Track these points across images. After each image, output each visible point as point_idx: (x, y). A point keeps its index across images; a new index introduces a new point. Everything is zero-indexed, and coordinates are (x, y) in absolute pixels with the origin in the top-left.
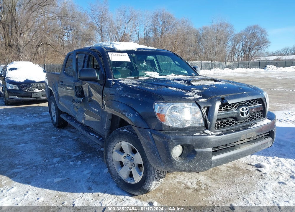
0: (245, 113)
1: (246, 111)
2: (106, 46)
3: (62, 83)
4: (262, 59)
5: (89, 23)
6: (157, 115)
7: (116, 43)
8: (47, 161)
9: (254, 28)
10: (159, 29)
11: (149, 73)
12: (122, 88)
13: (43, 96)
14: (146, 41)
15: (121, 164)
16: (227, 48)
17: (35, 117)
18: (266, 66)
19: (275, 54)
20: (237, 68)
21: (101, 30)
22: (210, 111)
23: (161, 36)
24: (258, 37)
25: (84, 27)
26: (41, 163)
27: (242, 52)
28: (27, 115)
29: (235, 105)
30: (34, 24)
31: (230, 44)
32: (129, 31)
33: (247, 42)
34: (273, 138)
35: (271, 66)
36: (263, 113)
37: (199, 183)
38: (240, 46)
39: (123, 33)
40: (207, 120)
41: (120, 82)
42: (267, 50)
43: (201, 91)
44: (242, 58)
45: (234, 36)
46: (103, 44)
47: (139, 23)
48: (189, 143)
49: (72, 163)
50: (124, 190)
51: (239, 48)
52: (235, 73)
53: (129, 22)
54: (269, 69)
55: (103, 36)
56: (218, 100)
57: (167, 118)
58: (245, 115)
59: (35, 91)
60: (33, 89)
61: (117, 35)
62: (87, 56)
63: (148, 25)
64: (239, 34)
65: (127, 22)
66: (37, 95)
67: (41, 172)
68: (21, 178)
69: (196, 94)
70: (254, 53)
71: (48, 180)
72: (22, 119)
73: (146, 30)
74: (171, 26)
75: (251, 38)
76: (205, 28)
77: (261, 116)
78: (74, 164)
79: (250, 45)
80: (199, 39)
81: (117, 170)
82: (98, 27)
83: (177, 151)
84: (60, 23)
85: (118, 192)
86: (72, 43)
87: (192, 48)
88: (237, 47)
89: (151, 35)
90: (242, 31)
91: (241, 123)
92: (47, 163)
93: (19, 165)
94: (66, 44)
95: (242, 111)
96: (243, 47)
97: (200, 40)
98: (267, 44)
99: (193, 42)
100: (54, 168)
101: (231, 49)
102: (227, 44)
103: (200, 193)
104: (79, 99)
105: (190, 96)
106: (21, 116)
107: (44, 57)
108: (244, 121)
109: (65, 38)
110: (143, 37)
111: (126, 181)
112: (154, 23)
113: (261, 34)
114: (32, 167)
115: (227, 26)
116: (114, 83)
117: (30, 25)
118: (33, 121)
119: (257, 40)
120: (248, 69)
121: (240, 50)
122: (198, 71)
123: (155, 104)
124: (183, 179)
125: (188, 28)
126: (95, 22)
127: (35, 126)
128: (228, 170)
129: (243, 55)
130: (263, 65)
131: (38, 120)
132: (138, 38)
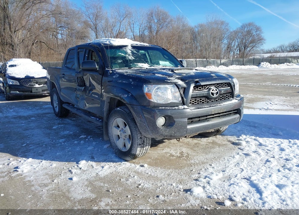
0: (215, 93)
1: (216, 92)
2: (104, 42)
3: (64, 76)
4: (257, 56)
5: (83, 20)
6: (145, 94)
7: (113, 39)
8: (54, 141)
9: (249, 26)
10: (155, 27)
11: (140, 65)
12: (118, 75)
13: (43, 90)
14: (142, 38)
15: (119, 137)
16: (223, 46)
17: (38, 110)
18: (260, 64)
19: (270, 51)
20: (232, 65)
21: (96, 28)
22: (186, 91)
23: (157, 33)
24: (253, 35)
25: (79, 25)
26: (49, 143)
27: (237, 49)
28: (29, 108)
29: (206, 87)
30: (28, 22)
31: (225, 41)
32: (124, 29)
33: (242, 40)
34: (240, 115)
35: (265, 63)
36: (231, 94)
37: (182, 153)
38: (235, 44)
39: (118, 31)
40: (184, 97)
41: (116, 71)
42: (262, 47)
43: (180, 77)
44: (238, 55)
45: (230, 33)
46: (101, 40)
47: (134, 20)
48: (170, 115)
49: (76, 142)
50: (121, 158)
51: (234, 46)
52: (230, 70)
53: (123, 19)
54: (263, 66)
55: (98, 33)
56: (193, 83)
57: (153, 96)
58: (215, 95)
59: (35, 86)
60: (33, 84)
61: (112, 33)
62: (88, 51)
63: (144, 23)
64: (234, 31)
65: (122, 19)
66: (37, 90)
67: (51, 149)
68: (34, 153)
69: (176, 78)
70: (250, 51)
71: (58, 154)
72: (25, 111)
73: (141, 28)
74: (166, 23)
75: (246, 35)
76: (201, 26)
77: (230, 97)
78: (78, 143)
79: (245, 43)
80: (194, 36)
81: (115, 142)
82: (92, 25)
83: (161, 121)
84: (54, 20)
85: (117, 160)
86: (67, 41)
87: (188, 46)
88: (233, 44)
89: (146, 33)
90: (237, 29)
91: (213, 101)
92: (54, 142)
93: (30, 144)
94: (60, 42)
95: (213, 92)
96: (238, 45)
97: (196, 37)
98: (262, 41)
99: (189, 40)
100: (61, 146)
101: (226, 46)
102: (222, 41)
103: (182, 159)
104: (80, 88)
105: (171, 80)
106: (24, 109)
107: (39, 55)
108: (215, 100)
109: (59, 36)
110: (139, 35)
111: (121, 150)
112: (149, 21)
113: (256, 31)
114: (42, 145)
115: (222, 23)
116: (111, 72)
117: (24, 23)
118: (36, 112)
119: (252, 37)
120: (243, 66)
121: (235, 47)
122: (184, 63)
123: (144, 86)
124: (169, 150)
125: (184, 26)
126: (89, 20)
127: (39, 116)
128: (207, 145)
129: (238, 52)
130: (257, 62)
131: (40, 112)
132: (134, 36)
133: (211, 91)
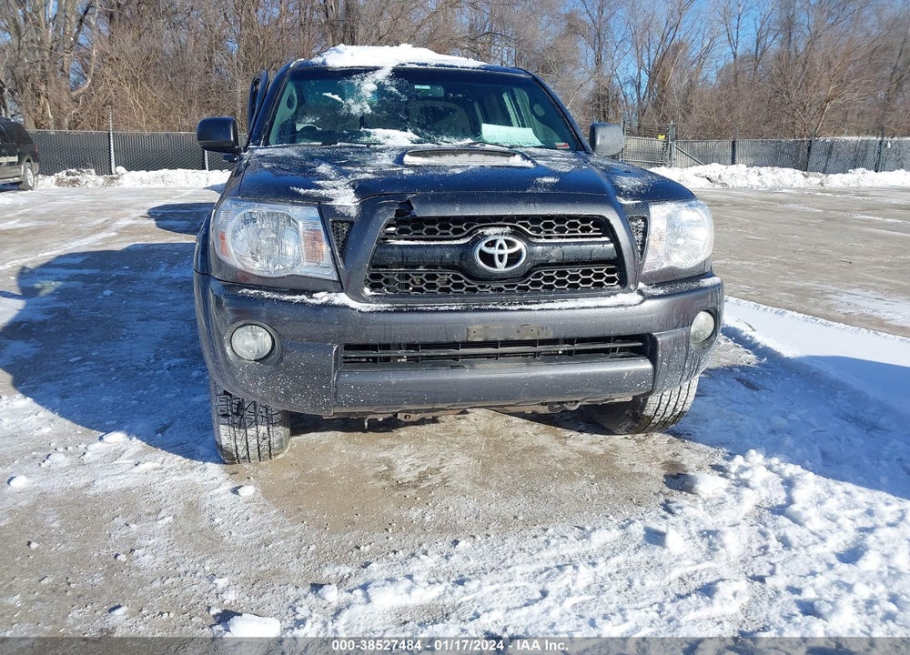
0: (502, 256)
1: (508, 252)
11: (380, 134)
22: (352, 236)
29: (467, 227)
34: (655, 363)
36: (616, 269)
40: (338, 259)
56: (391, 205)
57: (229, 244)
58: (500, 265)
91: (500, 290)
95: (489, 251)
108: (511, 286)
132: (735, 56)
133: (482, 246)
